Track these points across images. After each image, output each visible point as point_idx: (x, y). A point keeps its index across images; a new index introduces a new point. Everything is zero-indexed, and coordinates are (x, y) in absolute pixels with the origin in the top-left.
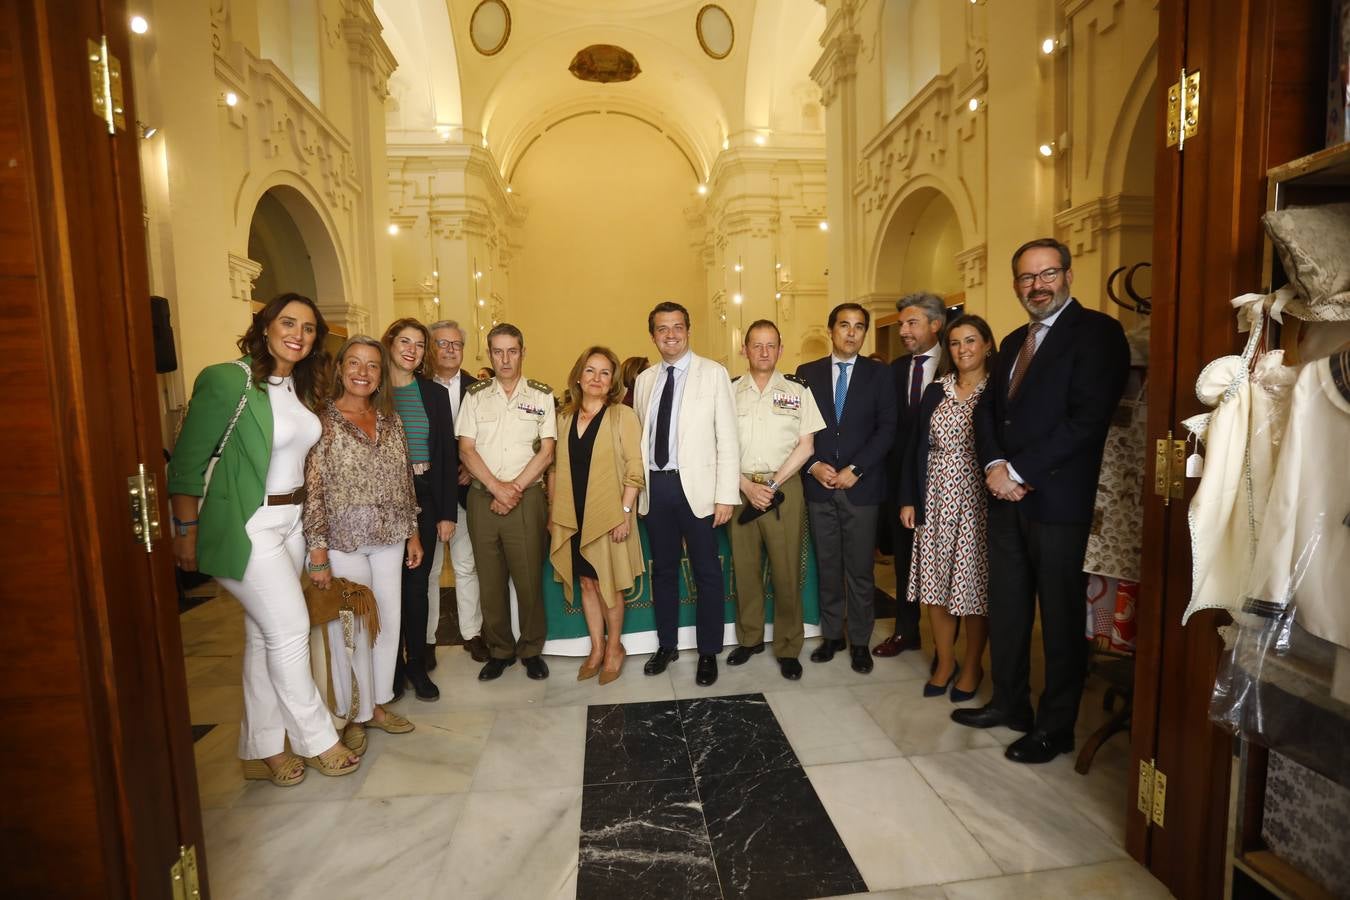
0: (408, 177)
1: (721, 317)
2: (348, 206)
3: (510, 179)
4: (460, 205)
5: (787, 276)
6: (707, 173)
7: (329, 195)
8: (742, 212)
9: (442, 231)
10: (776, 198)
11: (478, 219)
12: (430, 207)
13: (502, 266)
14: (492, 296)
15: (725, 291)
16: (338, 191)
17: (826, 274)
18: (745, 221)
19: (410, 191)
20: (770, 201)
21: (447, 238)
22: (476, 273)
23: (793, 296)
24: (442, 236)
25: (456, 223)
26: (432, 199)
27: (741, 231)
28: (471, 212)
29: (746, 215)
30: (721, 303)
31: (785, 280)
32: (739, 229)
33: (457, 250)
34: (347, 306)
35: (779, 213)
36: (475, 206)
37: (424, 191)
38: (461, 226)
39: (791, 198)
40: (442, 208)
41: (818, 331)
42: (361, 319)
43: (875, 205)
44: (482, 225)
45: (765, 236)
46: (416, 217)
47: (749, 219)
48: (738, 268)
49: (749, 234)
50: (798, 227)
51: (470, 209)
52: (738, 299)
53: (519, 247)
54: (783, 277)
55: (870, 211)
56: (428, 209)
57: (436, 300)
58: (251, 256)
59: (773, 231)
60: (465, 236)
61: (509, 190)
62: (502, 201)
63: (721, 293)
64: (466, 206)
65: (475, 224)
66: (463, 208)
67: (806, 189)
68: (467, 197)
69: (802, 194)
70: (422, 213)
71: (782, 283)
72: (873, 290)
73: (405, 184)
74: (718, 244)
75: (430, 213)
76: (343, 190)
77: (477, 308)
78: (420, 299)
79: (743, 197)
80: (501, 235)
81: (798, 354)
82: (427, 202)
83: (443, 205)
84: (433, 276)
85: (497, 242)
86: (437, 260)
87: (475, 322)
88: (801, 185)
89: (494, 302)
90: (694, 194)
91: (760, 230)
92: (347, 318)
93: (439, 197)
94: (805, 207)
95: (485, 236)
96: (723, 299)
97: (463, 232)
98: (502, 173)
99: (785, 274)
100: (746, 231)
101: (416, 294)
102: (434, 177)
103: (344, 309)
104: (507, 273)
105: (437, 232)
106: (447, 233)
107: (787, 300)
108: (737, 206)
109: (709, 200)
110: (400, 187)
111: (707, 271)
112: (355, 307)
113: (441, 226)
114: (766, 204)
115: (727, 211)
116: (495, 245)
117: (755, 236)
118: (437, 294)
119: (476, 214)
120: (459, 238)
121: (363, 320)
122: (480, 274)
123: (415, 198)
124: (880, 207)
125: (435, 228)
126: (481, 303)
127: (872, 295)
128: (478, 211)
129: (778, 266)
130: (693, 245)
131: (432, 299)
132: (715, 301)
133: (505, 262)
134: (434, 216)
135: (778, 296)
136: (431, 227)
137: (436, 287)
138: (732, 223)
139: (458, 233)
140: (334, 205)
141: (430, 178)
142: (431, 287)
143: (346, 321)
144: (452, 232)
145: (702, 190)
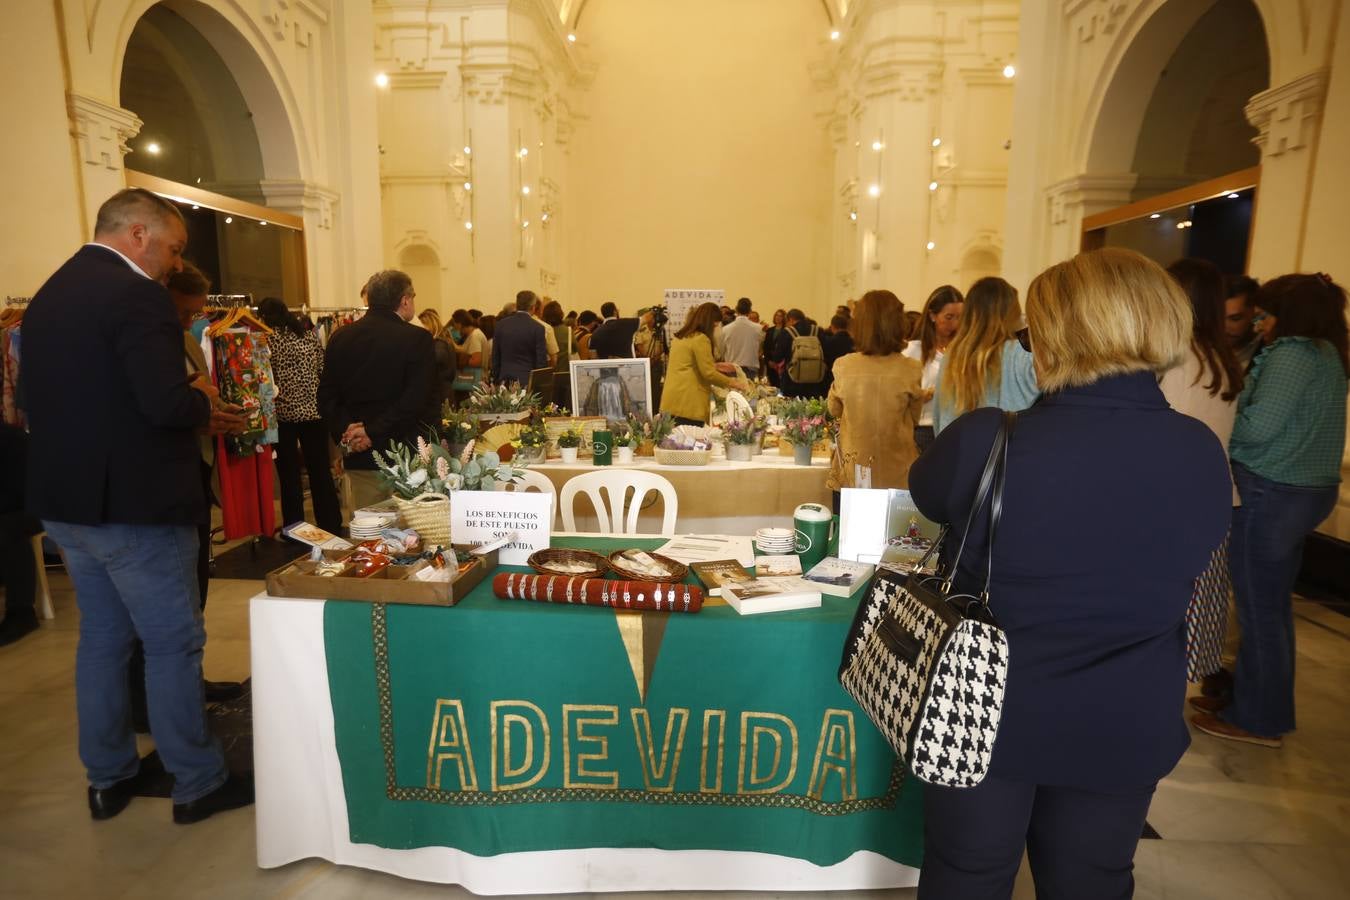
0: (435, 17)
1: (850, 218)
2: (305, 41)
3: (576, 23)
4: (500, 56)
5: (948, 158)
6: (844, 11)
7: (268, 20)
8: (888, 64)
9: (477, 93)
10: (940, 42)
11: (523, 76)
12: (463, 59)
13: (560, 142)
14: (542, 181)
15: (857, 179)
16: (283, 16)
17: (1007, 148)
18: (891, 76)
19: (437, 37)
20: (929, 47)
21: (483, 102)
22: (520, 150)
23: (955, 187)
24: (477, 99)
25: (493, 81)
26: (464, 48)
27: (885, 93)
28: (515, 66)
29: (895, 68)
30: (852, 197)
31: (945, 163)
32: (882, 88)
33: (495, 120)
34: (302, 185)
35: (942, 64)
36: (523, 59)
37: (455, 37)
38: (501, 86)
39: (961, 41)
40: (477, 61)
41: (988, 238)
42: (324, 204)
43: (1101, 27)
44: (530, 84)
45: (919, 100)
46: (445, 73)
47: (898, 75)
48: (877, 146)
49: (897, 96)
50: (969, 85)
51: (513, 61)
52: (874, 191)
53: (586, 118)
54: (942, 159)
55: (1090, 39)
56: (459, 62)
57: (468, 186)
58: (124, 104)
59: (933, 92)
60: (506, 99)
61: (572, 38)
62: (561, 52)
63: (852, 183)
64: (510, 57)
65: (519, 82)
66: (504, 60)
67: (986, 27)
68: (510, 45)
69: (980, 35)
70: (451, 67)
71: (941, 168)
72: (1083, 170)
73: (430, 27)
74: (852, 113)
75: (461, 68)
76: (296, 16)
77: (521, 197)
78: (448, 185)
79: (891, 41)
80: (559, 100)
81: (956, 271)
82: (458, 52)
83: (478, 56)
84: (465, 154)
85: (553, 108)
86: (470, 131)
87: (517, 216)
88: (979, 20)
89: (544, 191)
90: (824, 42)
91: (913, 90)
92: (304, 202)
93: (474, 45)
94: (983, 55)
95: (534, 100)
96: (854, 191)
97: (504, 93)
98: (563, 16)
99: (945, 155)
100: (892, 91)
101: (443, 177)
102: (467, 18)
103: (298, 190)
104: (567, 153)
105: (470, 93)
106: (483, 95)
107: (945, 193)
108: (882, 55)
109: (843, 49)
110: (423, 32)
111: (835, 151)
112: (315, 187)
113: (475, 86)
114: (926, 51)
115: (866, 64)
116: (550, 112)
117: (905, 99)
118: (470, 178)
119: (522, 69)
120: (498, 102)
121: (328, 206)
122: (524, 151)
123: (443, 47)
124: (1110, 29)
125: (468, 89)
126: (526, 190)
127: (1081, 178)
128: (526, 66)
129: (937, 142)
130: (818, 115)
131: (462, 184)
132: (843, 195)
133: (563, 138)
134: (469, 72)
135: (934, 186)
136: (463, 86)
137: (468, 168)
138: (872, 81)
139: (496, 96)
140: (279, 37)
141: (463, 19)
142: (462, 168)
143: (301, 208)
144: (489, 93)
145: (835, 35)
